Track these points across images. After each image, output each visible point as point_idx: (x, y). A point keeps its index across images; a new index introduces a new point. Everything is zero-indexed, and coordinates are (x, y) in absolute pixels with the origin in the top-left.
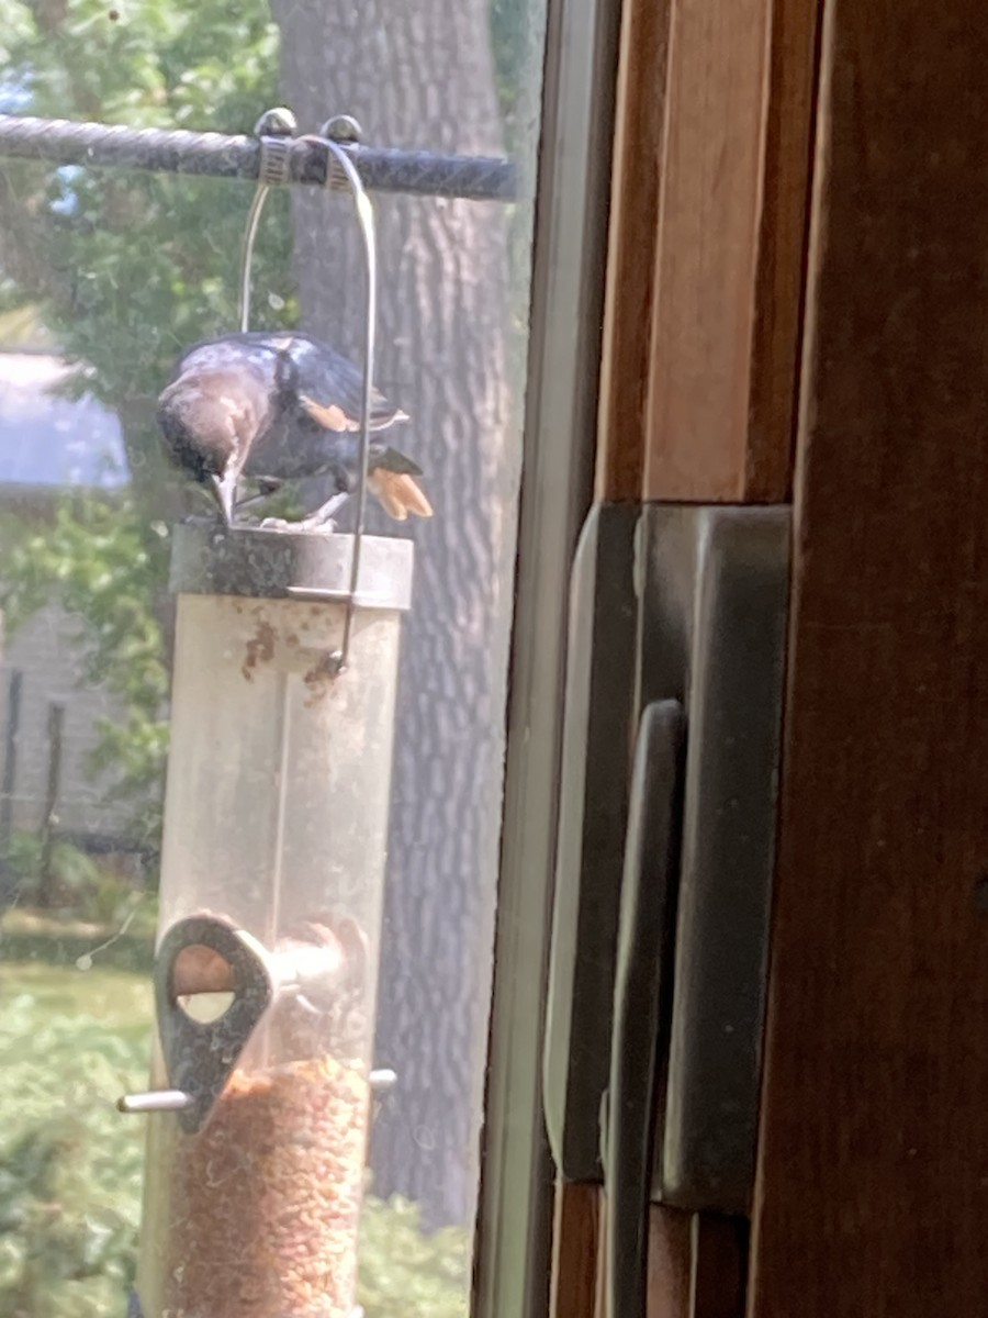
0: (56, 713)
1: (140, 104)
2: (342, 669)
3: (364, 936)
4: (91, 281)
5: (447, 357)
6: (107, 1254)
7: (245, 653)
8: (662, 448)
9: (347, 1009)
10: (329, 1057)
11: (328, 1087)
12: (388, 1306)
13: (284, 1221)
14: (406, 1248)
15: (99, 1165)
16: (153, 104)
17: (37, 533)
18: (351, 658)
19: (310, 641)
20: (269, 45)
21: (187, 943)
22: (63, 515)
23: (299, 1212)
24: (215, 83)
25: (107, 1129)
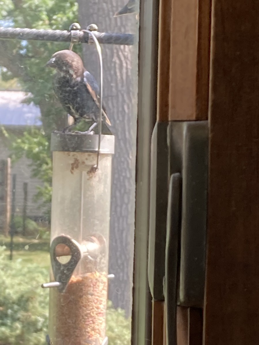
0: (25, 185)
1: (42, 25)
2: (97, 170)
3: (105, 240)
4: (22, 68)
5: (124, 88)
6: (43, 325)
7: (71, 166)
8: (174, 107)
9: (101, 259)
10: (97, 272)
11: (96, 279)
12: (117, 337)
13: (86, 315)
14: (122, 322)
15: (40, 303)
16: (46, 25)
17: (19, 138)
18: (99, 167)
19: (88, 163)
20: (75, 8)
21: (59, 243)
22: (25, 133)
23: (90, 312)
24: (62, 19)
25: (42, 293)
